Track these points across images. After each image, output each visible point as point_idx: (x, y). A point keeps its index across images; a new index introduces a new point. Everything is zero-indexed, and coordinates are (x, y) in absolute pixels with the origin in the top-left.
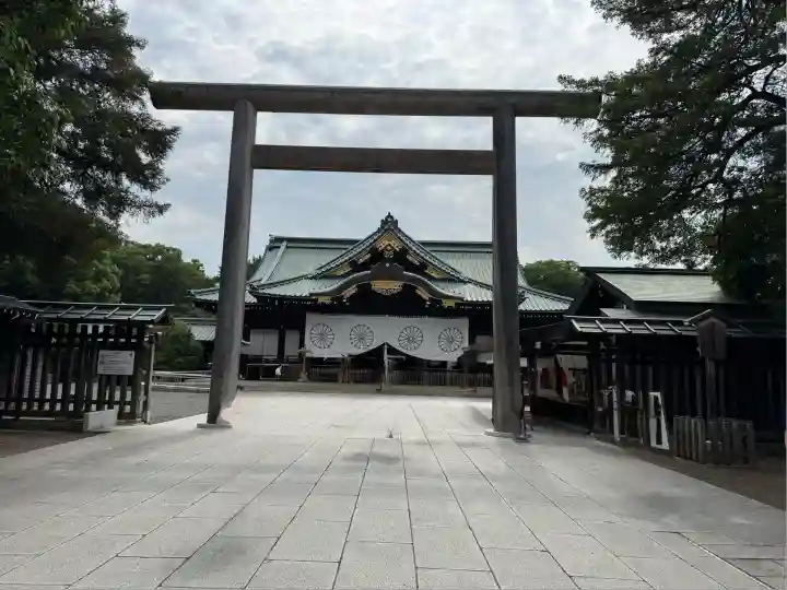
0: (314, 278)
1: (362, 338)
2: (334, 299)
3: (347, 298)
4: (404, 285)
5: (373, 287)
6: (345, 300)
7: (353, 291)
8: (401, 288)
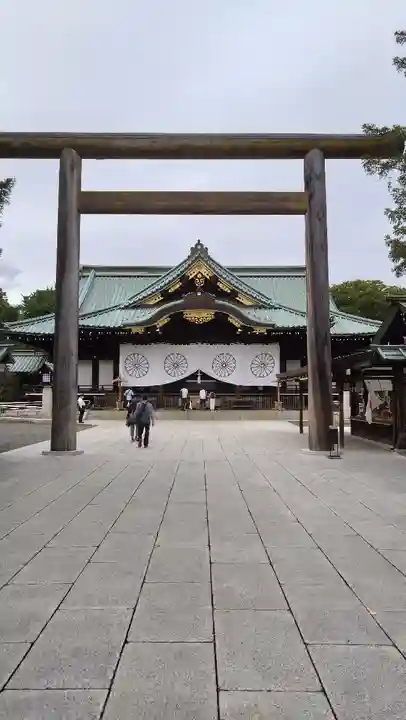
0: (126, 307)
1: (176, 366)
2: (147, 329)
3: (160, 328)
4: (216, 313)
5: (185, 316)
6: (158, 330)
7: (166, 321)
8: (213, 316)
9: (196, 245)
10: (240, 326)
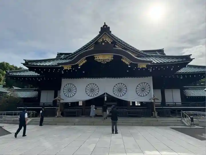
1: (92, 90)
3: (81, 66)
4: (114, 55)
5: (96, 59)
6: (79, 67)
7: (84, 62)
8: (112, 58)
10: (129, 64)
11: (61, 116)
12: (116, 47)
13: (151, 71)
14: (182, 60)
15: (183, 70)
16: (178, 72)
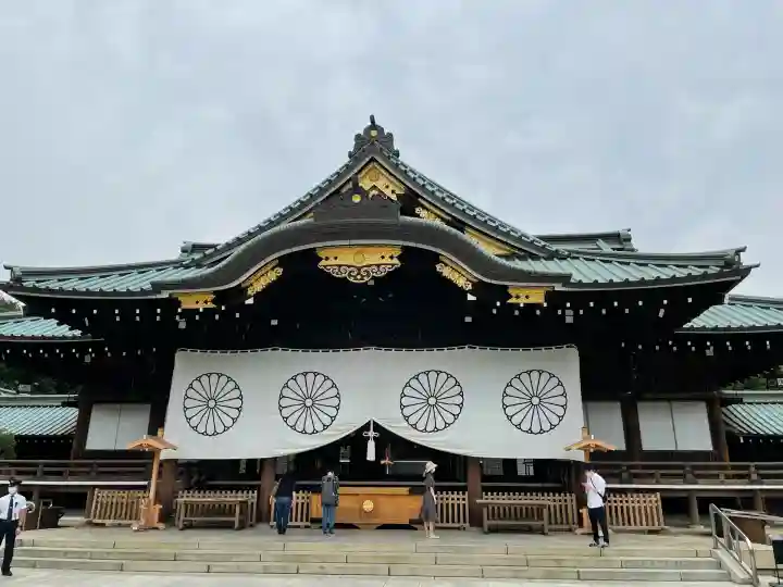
1: (309, 403)
2: (220, 297)
3: (257, 296)
4: (404, 249)
5: (323, 263)
6: (250, 301)
7: (273, 276)
8: (396, 261)
9: (367, 130)
10: (470, 287)
11: (161, 526)
12: (418, 216)
13: (569, 320)
14: (702, 270)
15: (711, 319)
16: (692, 328)
